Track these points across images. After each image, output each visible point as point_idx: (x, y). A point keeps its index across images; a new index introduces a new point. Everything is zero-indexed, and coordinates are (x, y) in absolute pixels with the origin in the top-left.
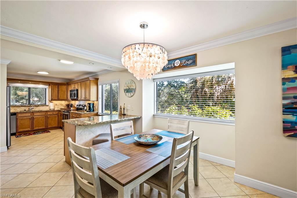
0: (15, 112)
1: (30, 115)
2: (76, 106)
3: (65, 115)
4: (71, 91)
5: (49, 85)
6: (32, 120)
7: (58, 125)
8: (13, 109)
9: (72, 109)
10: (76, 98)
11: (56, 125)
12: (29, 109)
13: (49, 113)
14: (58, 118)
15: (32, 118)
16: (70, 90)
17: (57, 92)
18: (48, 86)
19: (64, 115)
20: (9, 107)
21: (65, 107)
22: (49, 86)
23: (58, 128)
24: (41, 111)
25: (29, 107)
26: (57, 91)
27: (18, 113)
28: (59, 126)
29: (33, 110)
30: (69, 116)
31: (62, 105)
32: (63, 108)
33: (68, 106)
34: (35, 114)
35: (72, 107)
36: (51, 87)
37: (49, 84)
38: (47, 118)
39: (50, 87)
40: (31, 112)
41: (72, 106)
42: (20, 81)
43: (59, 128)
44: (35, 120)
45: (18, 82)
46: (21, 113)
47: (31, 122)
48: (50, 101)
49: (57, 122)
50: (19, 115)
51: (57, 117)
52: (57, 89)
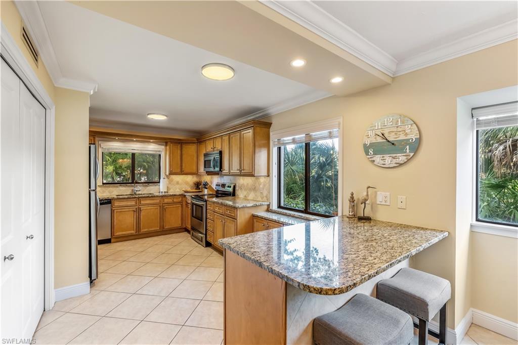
0: (110, 198)
1: (133, 203)
2: (214, 186)
3: (197, 205)
4: (206, 155)
5: (165, 144)
6: (137, 214)
7: (182, 224)
8: (107, 192)
9: (206, 192)
10: (217, 169)
11: (178, 224)
12: (133, 190)
13: (166, 201)
14: (182, 211)
15: (137, 210)
16: (205, 153)
17: (179, 157)
18: (163, 147)
19: (194, 206)
20: (94, 190)
21: (192, 188)
22: (166, 146)
23: (181, 230)
24: (152, 197)
25: (133, 188)
26: (179, 154)
27: (113, 199)
28: (184, 227)
29: (140, 192)
30: (206, 209)
31: (187, 183)
32: (189, 189)
33: (197, 185)
34: (142, 202)
35: (207, 188)
36: (170, 148)
37: (166, 141)
38: (163, 209)
39: (168, 147)
40: (135, 197)
41: (206, 185)
42: (117, 136)
43: (184, 230)
44: (142, 213)
45: (114, 140)
46: (119, 199)
47: (135, 216)
48: (167, 176)
49: (180, 218)
50: (117, 204)
51: (180, 208)
52: (179, 152)
